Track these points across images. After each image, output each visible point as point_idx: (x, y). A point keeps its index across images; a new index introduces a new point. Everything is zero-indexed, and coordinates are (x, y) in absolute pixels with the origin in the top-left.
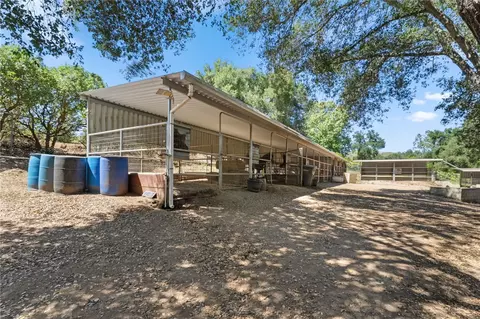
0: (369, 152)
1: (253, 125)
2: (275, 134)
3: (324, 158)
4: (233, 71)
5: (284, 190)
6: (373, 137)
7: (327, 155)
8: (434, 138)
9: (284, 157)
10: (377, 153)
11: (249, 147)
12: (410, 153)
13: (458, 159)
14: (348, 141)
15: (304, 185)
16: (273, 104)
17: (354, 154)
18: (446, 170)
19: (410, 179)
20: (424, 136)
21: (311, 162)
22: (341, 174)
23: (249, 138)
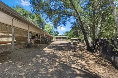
0: (56, 35)
1: (29, 26)
2: (37, 29)
3: (49, 36)
4: (23, 10)
5: (40, 46)
6: (57, 32)
7: (50, 35)
8: (66, 33)
9: (40, 36)
10: (58, 35)
11: (28, 33)
12: (62, 35)
13: (70, 36)
14: (53, 32)
15: (45, 43)
16: (36, 22)
17: (54, 35)
18: (68, 38)
19: (64, 40)
20: (65, 32)
21: (46, 37)
22: (52, 39)
23: (27, 30)
